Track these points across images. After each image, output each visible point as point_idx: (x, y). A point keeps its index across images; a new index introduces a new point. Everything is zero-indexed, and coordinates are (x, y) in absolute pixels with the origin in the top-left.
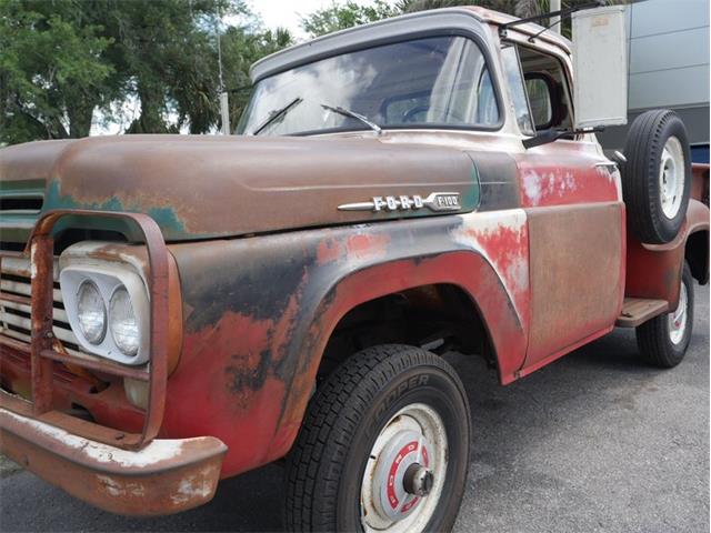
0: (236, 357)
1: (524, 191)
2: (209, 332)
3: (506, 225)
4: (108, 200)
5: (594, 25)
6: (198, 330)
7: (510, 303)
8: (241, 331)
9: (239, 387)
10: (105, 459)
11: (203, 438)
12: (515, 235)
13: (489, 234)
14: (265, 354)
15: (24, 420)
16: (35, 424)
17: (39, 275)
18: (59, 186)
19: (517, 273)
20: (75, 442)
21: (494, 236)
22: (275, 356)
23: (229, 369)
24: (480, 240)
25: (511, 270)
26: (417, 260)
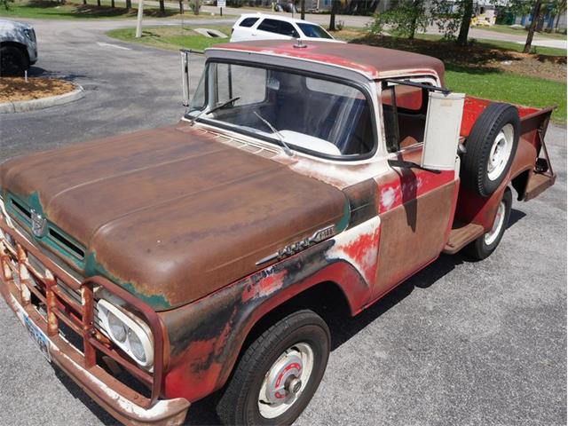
0: (196, 359)
1: (381, 203)
2: (184, 353)
3: (364, 233)
4: (126, 282)
5: (442, 105)
6: (177, 354)
7: (362, 278)
8: (199, 348)
9: (197, 370)
10: (129, 410)
11: (178, 399)
12: (371, 237)
13: (353, 242)
14: (211, 354)
15: (80, 368)
16: (87, 373)
17: (86, 304)
18: (95, 255)
19: (369, 258)
20: (112, 394)
21: (355, 243)
22: (217, 353)
23: (192, 365)
24: (346, 250)
25: (365, 258)
26: (301, 281)
